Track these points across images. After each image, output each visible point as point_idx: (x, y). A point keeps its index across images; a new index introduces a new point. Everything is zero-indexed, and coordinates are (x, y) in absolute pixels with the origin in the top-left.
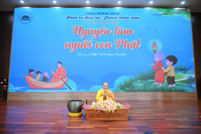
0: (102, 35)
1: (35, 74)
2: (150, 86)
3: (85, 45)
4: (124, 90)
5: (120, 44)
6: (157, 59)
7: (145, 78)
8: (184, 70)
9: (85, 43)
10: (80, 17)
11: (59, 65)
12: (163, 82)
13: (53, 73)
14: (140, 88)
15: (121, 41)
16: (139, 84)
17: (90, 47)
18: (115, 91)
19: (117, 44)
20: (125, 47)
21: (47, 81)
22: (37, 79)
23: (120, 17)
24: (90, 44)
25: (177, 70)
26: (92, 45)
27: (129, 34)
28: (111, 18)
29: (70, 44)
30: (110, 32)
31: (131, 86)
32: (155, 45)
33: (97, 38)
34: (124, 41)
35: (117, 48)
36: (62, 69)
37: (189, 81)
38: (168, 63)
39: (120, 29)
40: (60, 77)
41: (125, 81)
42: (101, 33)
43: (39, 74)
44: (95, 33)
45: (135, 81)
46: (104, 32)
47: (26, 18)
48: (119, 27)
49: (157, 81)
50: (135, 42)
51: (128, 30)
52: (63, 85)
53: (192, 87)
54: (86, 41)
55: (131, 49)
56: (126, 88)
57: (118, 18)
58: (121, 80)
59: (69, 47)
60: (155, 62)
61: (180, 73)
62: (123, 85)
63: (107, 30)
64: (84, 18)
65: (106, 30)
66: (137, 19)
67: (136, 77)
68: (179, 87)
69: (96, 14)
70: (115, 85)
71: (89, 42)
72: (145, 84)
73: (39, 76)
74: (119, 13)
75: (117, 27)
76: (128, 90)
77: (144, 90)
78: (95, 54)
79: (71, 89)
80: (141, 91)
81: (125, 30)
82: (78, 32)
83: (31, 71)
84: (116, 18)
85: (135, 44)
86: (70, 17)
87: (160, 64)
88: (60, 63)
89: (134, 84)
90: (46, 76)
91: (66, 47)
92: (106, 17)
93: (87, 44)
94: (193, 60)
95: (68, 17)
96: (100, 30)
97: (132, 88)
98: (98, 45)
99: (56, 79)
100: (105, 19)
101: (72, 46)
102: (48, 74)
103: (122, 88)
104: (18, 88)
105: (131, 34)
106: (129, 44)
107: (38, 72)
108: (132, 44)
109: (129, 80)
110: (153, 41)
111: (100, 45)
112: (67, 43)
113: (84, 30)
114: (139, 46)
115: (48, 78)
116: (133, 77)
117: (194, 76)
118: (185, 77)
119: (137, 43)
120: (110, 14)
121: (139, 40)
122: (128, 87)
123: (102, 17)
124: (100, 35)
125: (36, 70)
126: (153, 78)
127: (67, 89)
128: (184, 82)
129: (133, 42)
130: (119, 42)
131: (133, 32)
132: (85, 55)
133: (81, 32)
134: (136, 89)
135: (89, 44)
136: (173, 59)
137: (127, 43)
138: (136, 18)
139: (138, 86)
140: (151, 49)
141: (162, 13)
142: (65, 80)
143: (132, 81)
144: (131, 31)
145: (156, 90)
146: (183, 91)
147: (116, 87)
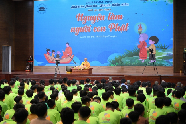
0: (98, 21)
1: (51, 52)
2: (135, 61)
3: (86, 29)
4: (115, 65)
5: (112, 28)
6: (141, 39)
7: (131, 55)
8: (164, 48)
9: (85, 28)
10: (81, 6)
11: (67, 46)
12: (146, 58)
13: (63, 51)
14: (127, 63)
15: (113, 25)
16: (127, 60)
17: (89, 31)
18: (108, 66)
19: (110, 28)
20: (116, 30)
21: (59, 57)
22: (52, 56)
23: (112, 5)
24: (90, 28)
25: (157, 48)
26: (91, 29)
27: (120, 19)
28: (106, 6)
29: (74, 28)
30: (105, 18)
31: (120, 62)
32: (140, 27)
33: (94, 23)
34: (116, 25)
35: (110, 31)
36: (69, 49)
37: (167, 58)
38: (151, 42)
39: (112, 15)
40: (68, 54)
41: (115, 58)
42: (97, 19)
43: (54, 53)
44: (93, 19)
45: (123, 58)
46: (100, 18)
47: (42, 9)
48: (111, 13)
49: (141, 57)
50: (124, 25)
51: (119, 15)
52: (70, 61)
53: (169, 63)
54: (86, 26)
55: (121, 31)
56: (116, 63)
57: (111, 5)
58: (113, 57)
59: (74, 31)
60: (140, 42)
61: (160, 51)
62: (114, 61)
63: (103, 16)
64: (84, 7)
65: (101, 16)
66: (127, 5)
67: (124, 54)
68: (158, 63)
69: (94, 2)
70: (108, 61)
71: (88, 27)
72: (131, 60)
73: (53, 54)
74: (112, 1)
75: (110, 13)
76: (118, 65)
77: (131, 65)
78: (93, 37)
79: (76, 64)
80: (128, 65)
81: (117, 16)
82: (80, 19)
83: (48, 50)
84: (110, 5)
85: (124, 27)
86: (74, 7)
87: (144, 44)
88: (68, 43)
89: (123, 60)
90: (59, 54)
91: (71, 31)
92: (101, 5)
93: (87, 29)
94: (172, 39)
95: (73, 7)
96: (97, 16)
97: (121, 63)
98: (95, 29)
99: (65, 56)
100: (101, 6)
101: (76, 31)
102: (59, 52)
103: (114, 63)
104: (40, 63)
105: (121, 19)
106: (119, 27)
107: (53, 51)
108: (122, 27)
109: (118, 57)
110: (138, 24)
111: (97, 29)
112: (72, 28)
113: (85, 17)
114: (128, 28)
115: (60, 55)
116: (122, 55)
117: (172, 53)
118: (164, 54)
119: (125, 27)
120: (105, 2)
121: (127, 24)
122: (118, 62)
123: (99, 5)
124: (97, 20)
125: (51, 50)
126: (138, 55)
127: (73, 63)
128: (163, 58)
129: (123, 25)
130: (112, 26)
131: (123, 17)
132: (86, 37)
133: (83, 19)
134: (124, 64)
135: (88, 29)
136: (155, 39)
137: (118, 27)
138: (125, 5)
139: (126, 62)
140: (137, 31)
142: (71, 56)
143: (121, 58)
144: (122, 16)
145: (140, 65)
146: (162, 66)
147: (109, 62)
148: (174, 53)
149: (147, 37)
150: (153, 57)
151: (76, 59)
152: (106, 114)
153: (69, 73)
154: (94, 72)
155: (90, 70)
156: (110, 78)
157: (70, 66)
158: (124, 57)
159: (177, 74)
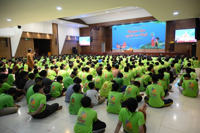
2: (150, 47)
6: (152, 39)
7: (148, 45)
8: (161, 42)
10: (129, 27)
12: (154, 46)
13: (123, 44)
15: (141, 34)
16: (146, 47)
20: (143, 36)
21: (121, 46)
25: (159, 42)
26: (133, 36)
28: (139, 26)
32: (152, 34)
35: (140, 36)
36: (125, 43)
37: (162, 46)
38: (156, 40)
47: (115, 29)
49: (152, 46)
53: (163, 47)
54: (131, 34)
57: (141, 26)
58: (141, 46)
60: (152, 40)
61: (160, 43)
63: (137, 30)
64: (131, 27)
68: (159, 47)
72: (148, 47)
73: (119, 45)
75: (140, 29)
77: (148, 49)
78: (134, 38)
81: (143, 30)
82: (129, 32)
83: (117, 44)
87: (154, 40)
88: (124, 41)
89: (145, 47)
93: (131, 36)
94: (165, 38)
95: (126, 28)
99: (124, 46)
101: (128, 36)
102: (121, 44)
103: (141, 48)
104: (115, 48)
105: (145, 31)
107: (119, 44)
110: (151, 33)
111: (135, 35)
112: (126, 36)
113: (131, 31)
114: (147, 35)
116: (144, 45)
117: (164, 44)
118: (161, 44)
121: (147, 33)
122: (143, 48)
123: (136, 27)
124: (135, 32)
125: (118, 44)
126: (151, 45)
128: (161, 46)
129: (145, 34)
132: (131, 39)
136: (158, 39)
137: (143, 34)
140: (151, 36)
141: (155, 23)
143: (144, 46)
145: (152, 48)
146: (160, 49)
147: (139, 48)
148: (165, 44)
149: (155, 38)
150: (157, 45)
151: (127, 47)
152: (138, 67)
153: (125, 52)
154: (134, 52)
155: (133, 51)
156: (140, 54)
157: (125, 50)
158: (145, 46)
159: (166, 52)
